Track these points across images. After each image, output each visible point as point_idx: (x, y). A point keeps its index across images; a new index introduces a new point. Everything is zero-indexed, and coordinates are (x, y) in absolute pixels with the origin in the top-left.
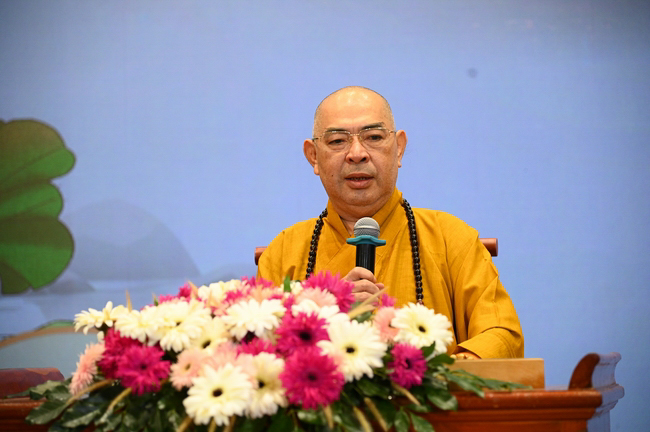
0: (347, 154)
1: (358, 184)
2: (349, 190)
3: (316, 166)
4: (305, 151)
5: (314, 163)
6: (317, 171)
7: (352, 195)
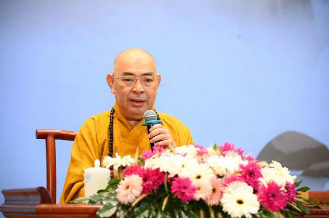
0: (133, 88)
1: (137, 104)
2: (131, 106)
3: (112, 89)
4: (107, 79)
5: (111, 87)
6: (114, 92)
7: (133, 109)
